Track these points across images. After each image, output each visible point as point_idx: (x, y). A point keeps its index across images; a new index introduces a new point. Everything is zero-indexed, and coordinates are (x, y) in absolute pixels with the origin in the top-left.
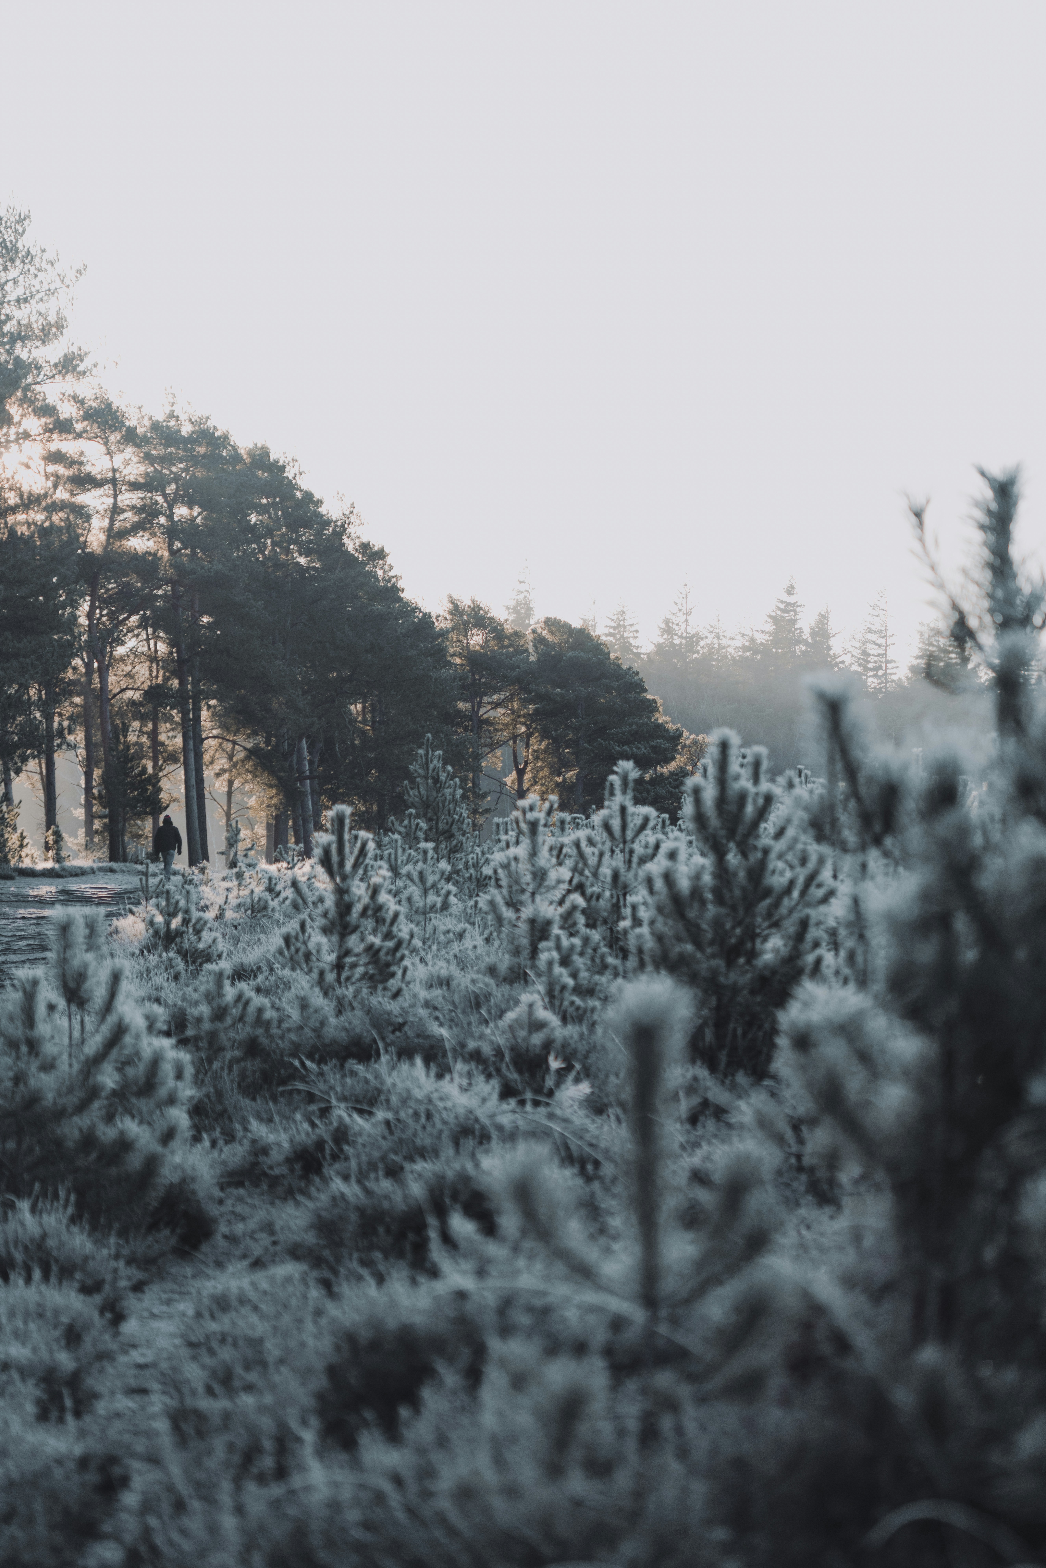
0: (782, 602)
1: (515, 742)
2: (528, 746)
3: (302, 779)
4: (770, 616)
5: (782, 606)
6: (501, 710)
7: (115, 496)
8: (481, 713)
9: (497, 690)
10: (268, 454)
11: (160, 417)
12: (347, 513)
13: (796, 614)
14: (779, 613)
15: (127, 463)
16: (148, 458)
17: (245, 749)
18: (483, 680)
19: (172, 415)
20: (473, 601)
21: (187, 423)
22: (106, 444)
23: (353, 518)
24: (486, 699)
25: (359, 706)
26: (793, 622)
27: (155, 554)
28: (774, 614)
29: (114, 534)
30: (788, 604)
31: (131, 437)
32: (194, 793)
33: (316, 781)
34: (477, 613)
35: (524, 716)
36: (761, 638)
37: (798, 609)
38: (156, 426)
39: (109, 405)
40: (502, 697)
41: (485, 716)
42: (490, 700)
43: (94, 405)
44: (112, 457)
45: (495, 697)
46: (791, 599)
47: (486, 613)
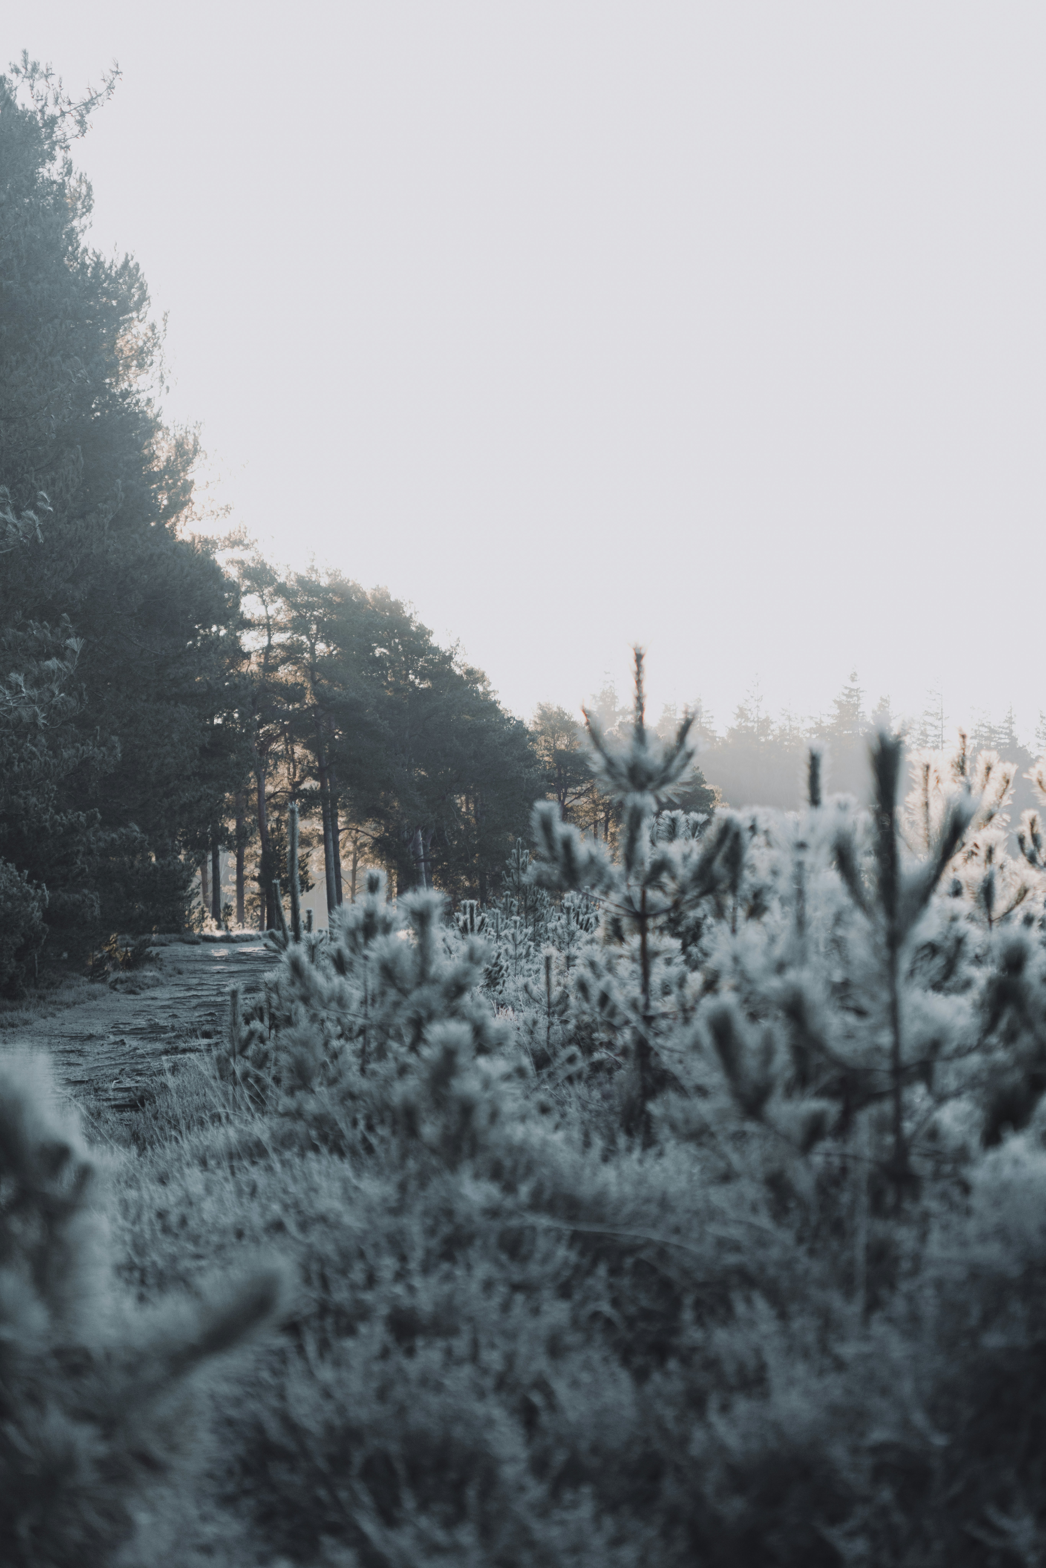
0: (846, 688)
1: (595, 827)
2: (606, 830)
3: (418, 861)
4: (835, 701)
5: (846, 692)
6: (584, 799)
7: (270, 638)
8: (566, 803)
9: (579, 783)
10: (388, 597)
11: (303, 573)
12: (454, 645)
13: (859, 699)
14: (844, 698)
15: (278, 611)
16: (294, 606)
17: (373, 838)
18: (568, 774)
19: (312, 569)
20: (559, 708)
21: (325, 576)
22: (261, 597)
23: (459, 650)
24: (570, 790)
25: (463, 798)
26: (857, 706)
27: (302, 685)
28: (838, 699)
29: (269, 668)
30: (851, 690)
31: (281, 590)
32: (333, 874)
33: (429, 864)
34: (562, 718)
35: (603, 804)
36: (828, 721)
37: (861, 695)
38: (301, 581)
39: (264, 565)
40: (584, 788)
41: (570, 805)
42: (574, 791)
43: (252, 565)
44: (266, 607)
45: (579, 788)
46: (854, 686)
47: (570, 718)
